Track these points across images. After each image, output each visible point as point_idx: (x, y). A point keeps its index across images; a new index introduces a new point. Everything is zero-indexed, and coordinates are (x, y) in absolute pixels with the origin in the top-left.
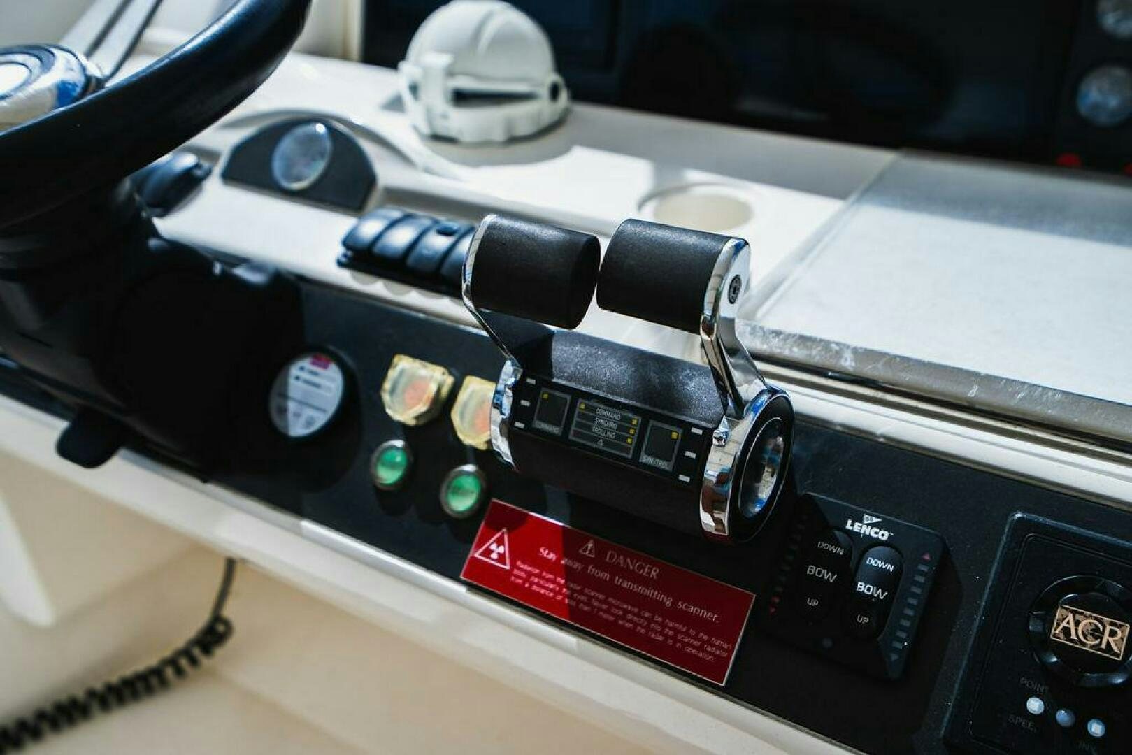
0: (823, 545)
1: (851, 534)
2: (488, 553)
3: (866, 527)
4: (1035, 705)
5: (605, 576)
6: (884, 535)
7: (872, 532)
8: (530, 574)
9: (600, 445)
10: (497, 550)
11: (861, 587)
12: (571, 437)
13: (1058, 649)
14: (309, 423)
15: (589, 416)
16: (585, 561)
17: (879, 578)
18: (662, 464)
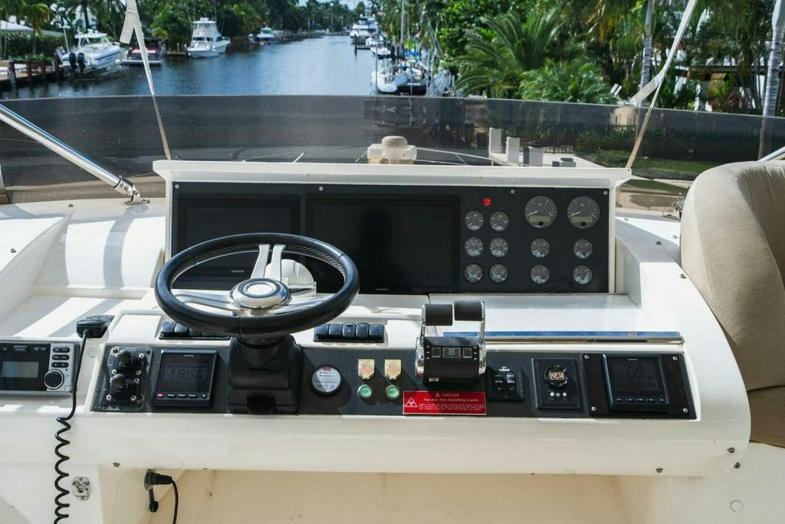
0: (496, 376)
1: (501, 372)
2: (409, 405)
3: (504, 369)
4: (552, 394)
5: (445, 400)
6: (508, 370)
7: (506, 370)
8: (424, 406)
9: (452, 357)
10: (411, 404)
11: (509, 382)
12: (444, 357)
13: (553, 381)
14: (332, 387)
15: (447, 351)
16: (438, 398)
17: (511, 379)
18: (469, 357)
